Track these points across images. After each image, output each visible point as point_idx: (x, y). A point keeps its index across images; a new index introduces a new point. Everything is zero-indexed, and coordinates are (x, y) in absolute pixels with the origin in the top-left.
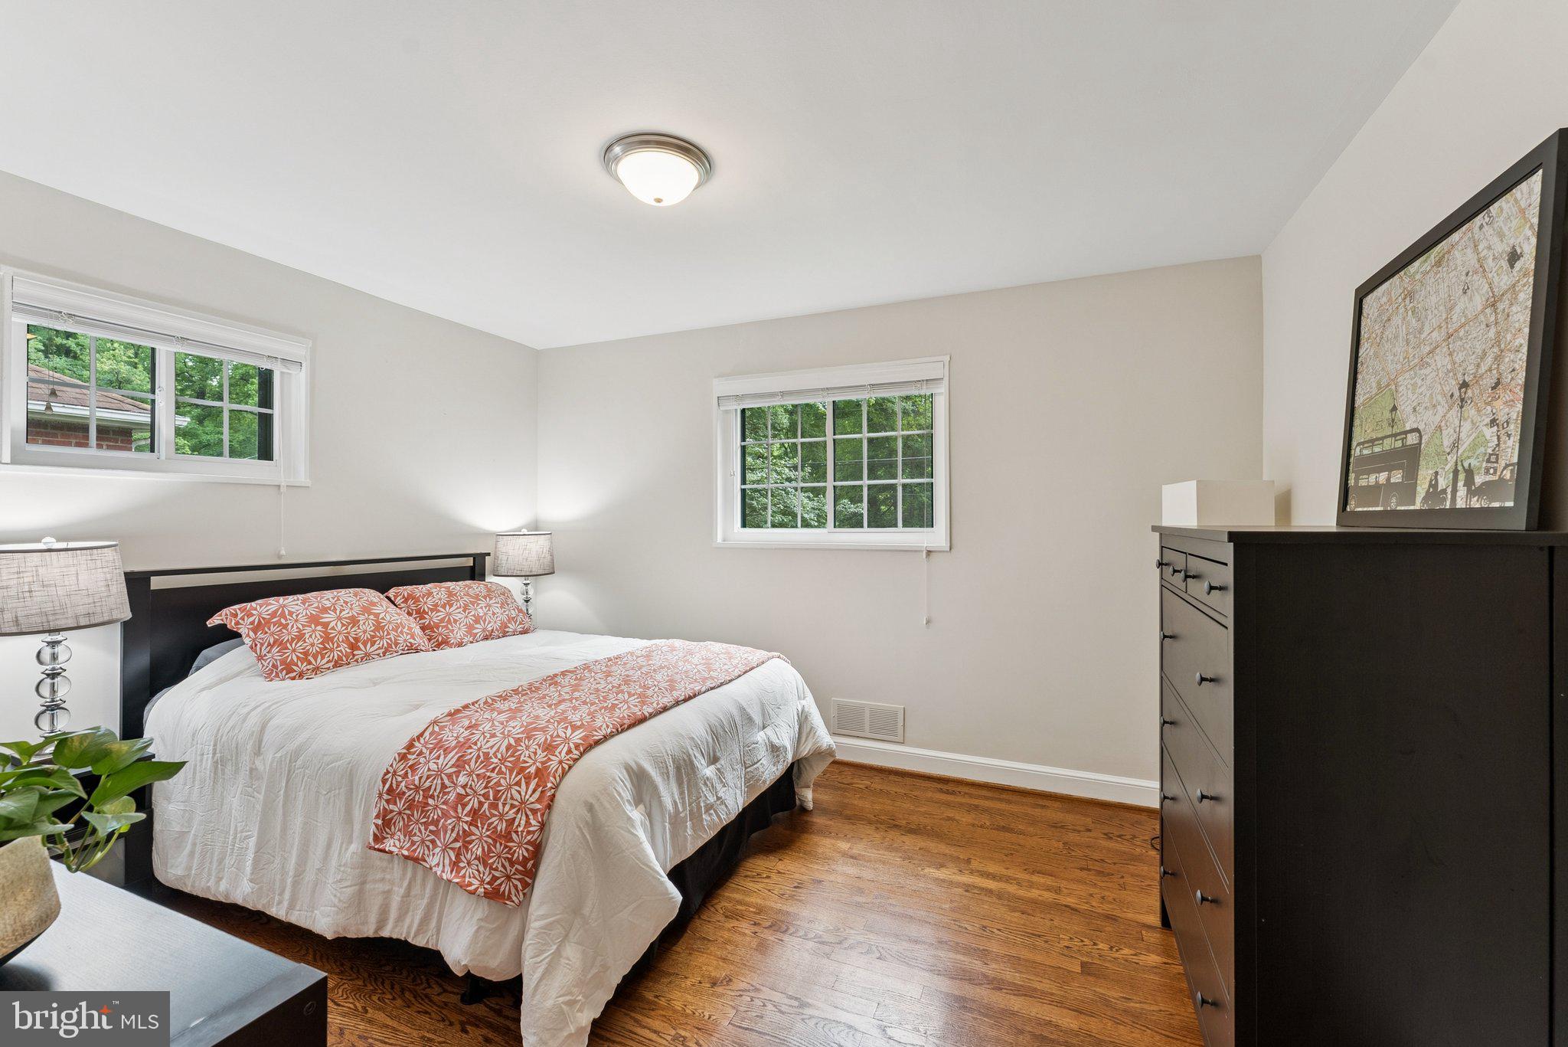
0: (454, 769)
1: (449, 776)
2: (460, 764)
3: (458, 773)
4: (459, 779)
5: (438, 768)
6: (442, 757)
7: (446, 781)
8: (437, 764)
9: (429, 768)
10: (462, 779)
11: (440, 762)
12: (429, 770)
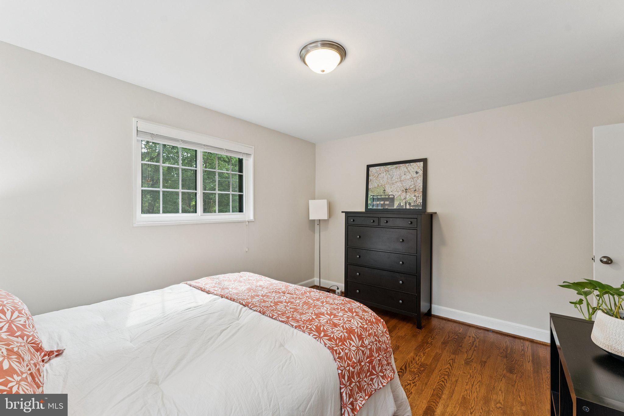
0: (361, 342)
1: (362, 346)
2: (360, 338)
3: (363, 342)
4: (365, 343)
5: (356, 347)
6: (351, 342)
7: (363, 349)
8: (353, 346)
9: (353, 351)
10: (366, 342)
11: (353, 344)
12: (354, 351)
